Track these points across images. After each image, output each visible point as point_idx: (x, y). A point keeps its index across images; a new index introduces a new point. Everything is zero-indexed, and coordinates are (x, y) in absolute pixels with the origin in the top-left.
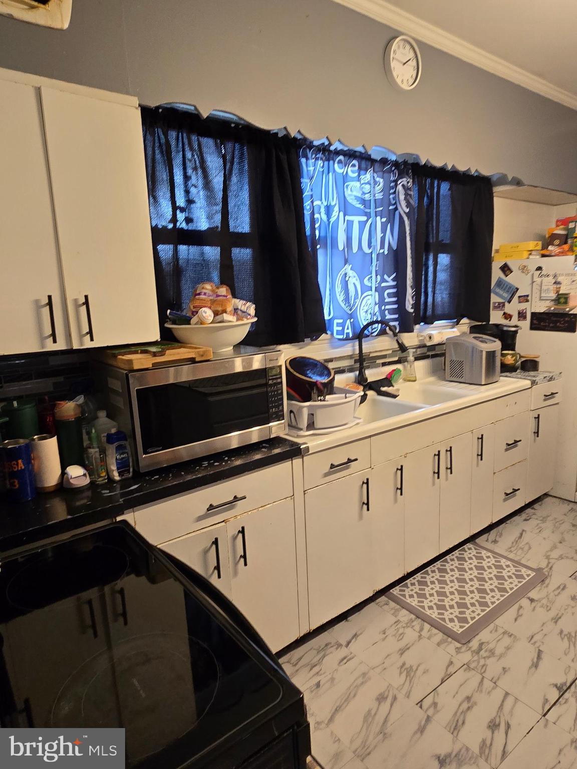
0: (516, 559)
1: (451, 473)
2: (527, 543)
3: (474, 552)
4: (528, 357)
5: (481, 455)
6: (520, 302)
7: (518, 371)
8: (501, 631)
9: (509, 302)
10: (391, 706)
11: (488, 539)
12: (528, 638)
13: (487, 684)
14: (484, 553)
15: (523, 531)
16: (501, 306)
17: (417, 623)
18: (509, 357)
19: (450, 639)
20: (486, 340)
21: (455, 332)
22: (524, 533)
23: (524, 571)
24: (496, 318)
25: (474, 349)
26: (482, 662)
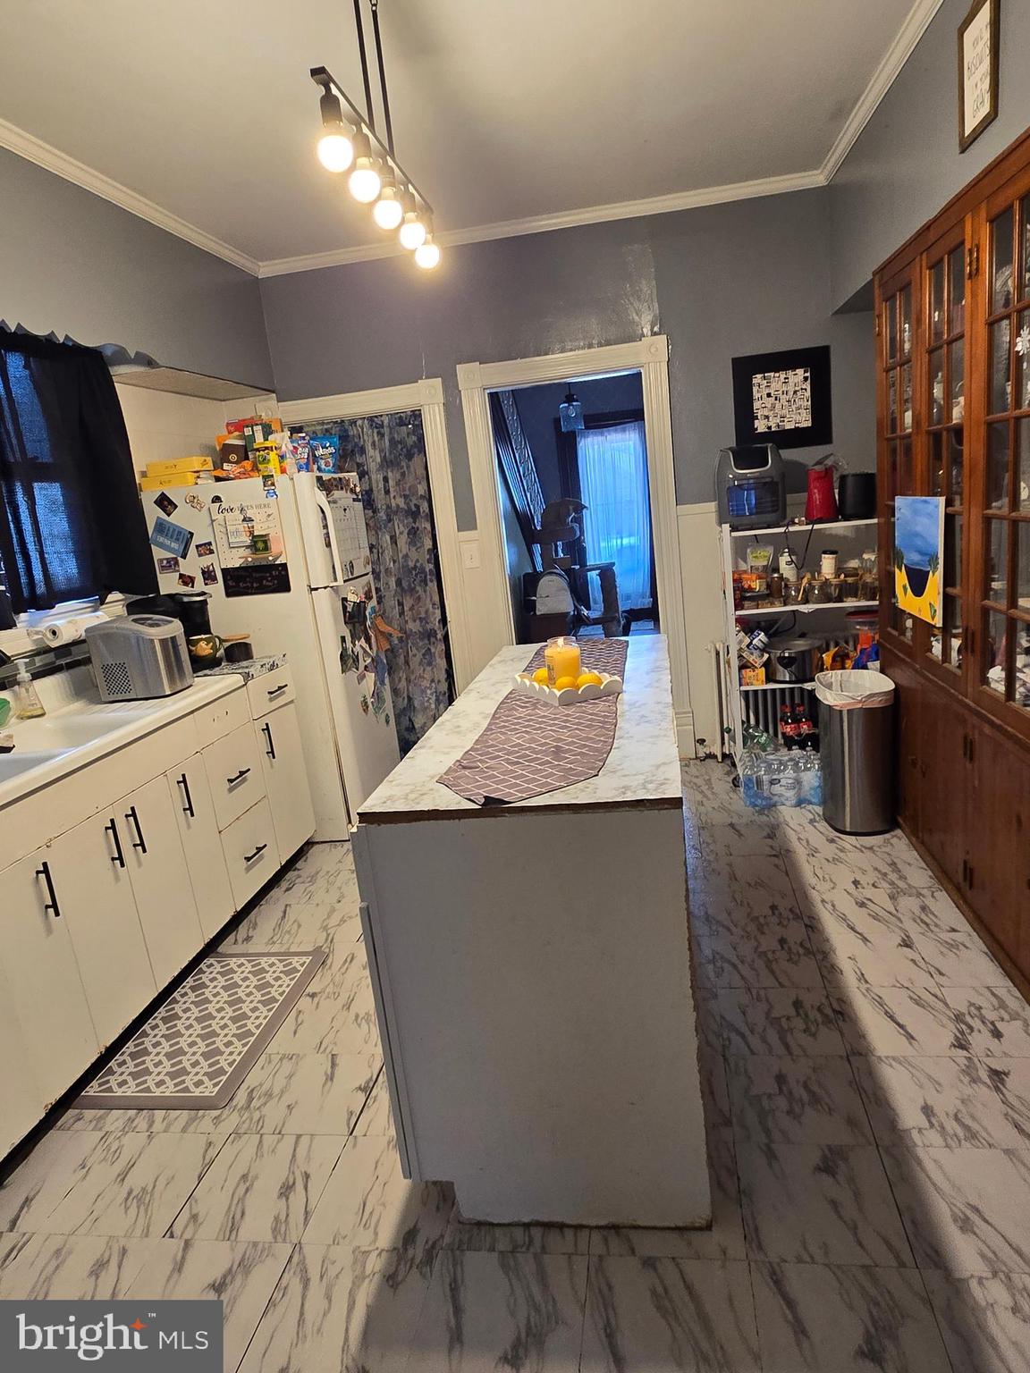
0: (282, 951)
1: (144, 851)
2: (295, 921)
3: (218, 968)
4: (232, 640)
5: (190, 808)
6: (200, 555)
7: (223, 664)
8: (276, 1059)
9: (184, 556)
10: (119, 1268)
11: (236, 940)
12: (315, 1049)
13: (269, 1140)
14: (233, 962)
15: (286, 906)
16: (172, 565)
17: (142, 1120)
18: (203, 644)
19: (201, 1112)
20: (160, 622)
21: (102, 616)
22: (288, 908)
23: (295, 961)
24: (168, 584)
25: (139, 638)
26: (256, 1115)
